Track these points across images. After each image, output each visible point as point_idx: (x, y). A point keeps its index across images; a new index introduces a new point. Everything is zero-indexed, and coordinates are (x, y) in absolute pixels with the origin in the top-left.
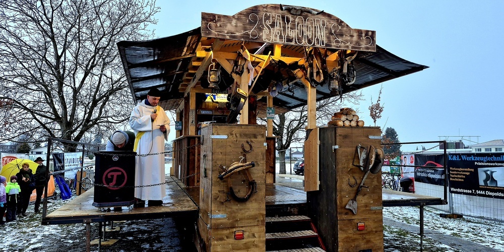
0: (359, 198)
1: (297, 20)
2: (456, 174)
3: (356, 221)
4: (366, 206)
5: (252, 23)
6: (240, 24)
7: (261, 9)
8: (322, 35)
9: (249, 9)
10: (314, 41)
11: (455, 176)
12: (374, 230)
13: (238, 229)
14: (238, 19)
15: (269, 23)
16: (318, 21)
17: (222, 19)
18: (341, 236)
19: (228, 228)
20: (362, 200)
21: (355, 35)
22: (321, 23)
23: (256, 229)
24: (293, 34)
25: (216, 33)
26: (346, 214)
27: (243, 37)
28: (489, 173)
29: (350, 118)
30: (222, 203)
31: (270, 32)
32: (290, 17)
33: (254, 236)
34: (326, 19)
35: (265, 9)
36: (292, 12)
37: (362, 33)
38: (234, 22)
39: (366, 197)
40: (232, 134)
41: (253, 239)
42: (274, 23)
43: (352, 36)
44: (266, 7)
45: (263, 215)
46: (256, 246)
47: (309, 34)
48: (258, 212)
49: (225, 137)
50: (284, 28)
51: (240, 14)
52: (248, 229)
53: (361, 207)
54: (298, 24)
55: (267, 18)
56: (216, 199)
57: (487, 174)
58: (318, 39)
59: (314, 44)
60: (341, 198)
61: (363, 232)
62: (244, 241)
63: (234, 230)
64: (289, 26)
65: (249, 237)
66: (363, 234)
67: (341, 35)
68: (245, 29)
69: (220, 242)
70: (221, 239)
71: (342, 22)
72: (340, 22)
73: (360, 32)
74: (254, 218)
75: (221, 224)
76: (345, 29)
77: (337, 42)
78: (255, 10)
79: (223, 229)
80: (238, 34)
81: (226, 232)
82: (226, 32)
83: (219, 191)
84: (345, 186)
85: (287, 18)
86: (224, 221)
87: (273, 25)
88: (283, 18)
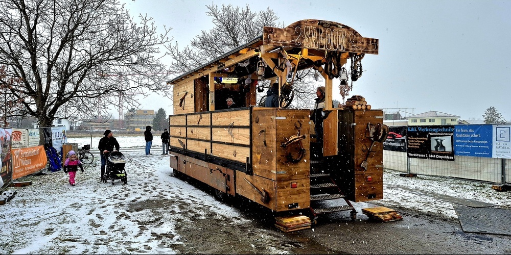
0: (369, 159)
1: (327, 31)
2: (413, 143)
3: (366, 175)
4: (373, 165)
5: (297, 34)
6: (289, 35)
7: (303, 23)
8: (343, 42)
9: (295, 23)
10: (338, 47)
11: (412, 144)
12: (377, 181)
13: (293, 181)
14: (288, 31)
15: (308, 34)
16: (340, 32)
17: (278, 31)
18: (357, 185)
19: (287, 180)
20: (370, 161)
21: (365, 42)
22: (343, 33)
23: (304, 181)
24: (324, 42)
25: (274, 42)
26: (360, 170)
27: (291, 45)
28: (439, 141)
29: (361, 103)
30: (283, 164)
31: (309, 40)
32: (322, 28)
33: (303, 185)
34: (345, 30)
35: (305, 24)
36: (324, 25)
37: (369, 41)
38: (285, 33)
39: (372, 158)
40: (288, 116)
41: (302, 188)
42: (311, 33)
43: (363, 43)
44: (306, 22)
45: (308, 172)
46: (304, 192)
47: (334, 41)
48: (305, 170)
49: (284, 118)
50: (318, 37)
51: (289, 27)
52: (299, 181)
53: (370, 165)
54: (328, 34)
55: (307, 30)
56: (279, 161)
57: (438, 142)
58: (340, 45)
59: (338, 49)
60: (357, 159)
61: (370, 182)
62: (297, 189)
63: (291, 182)
64: (322, 35)
65: (300, 186)
66: (371, 184)
67: (356, 42)
68: (292, 39)
69: (282, 190)
70: (283, 188)
71: (357, 32)
72: (355, 33)
73: (368, 40)
74: (303, 173)
75: (283, 177)
76: (358, 37)
77: (353, 47)
78: (299, 24)
79: (284, 181)
80: (288, 42)
81: (286, 183)
82: (280, 41)
83: (281, 156)
84: (360, 152)
85: (320, 30)
86: (284, 176)
87: (311, 36)
88: (318, 30)
